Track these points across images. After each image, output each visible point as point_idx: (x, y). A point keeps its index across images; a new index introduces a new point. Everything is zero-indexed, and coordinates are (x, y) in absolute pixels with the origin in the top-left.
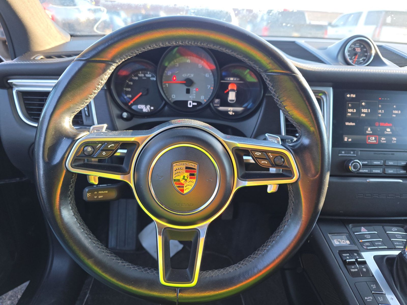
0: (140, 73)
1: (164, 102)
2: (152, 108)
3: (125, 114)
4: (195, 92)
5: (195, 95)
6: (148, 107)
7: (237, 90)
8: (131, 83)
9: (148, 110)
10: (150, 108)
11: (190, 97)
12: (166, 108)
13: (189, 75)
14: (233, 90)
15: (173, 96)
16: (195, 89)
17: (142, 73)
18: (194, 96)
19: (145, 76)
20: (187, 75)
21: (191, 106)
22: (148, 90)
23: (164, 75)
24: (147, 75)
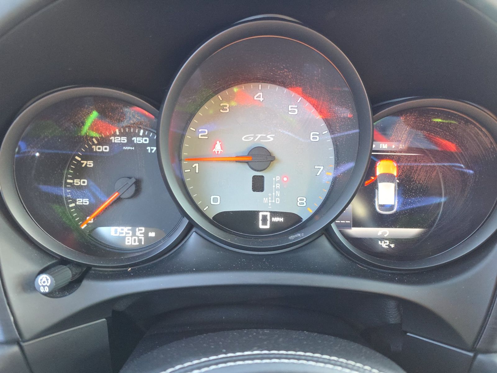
0: (115, 135)
1: (186, 222)
2: (152, 234)
3: (44, 279)
4: (278, 186)
5: (278, 194)
6: (140, 231)
7: (399, 176)
8: (90, 164)
9: (140, 241)
10: (146, 234)
11: (265, 200)
12: (193, 238)
13: (262, 138)
14: (388, 177)
15: (215, 200)
16: (278, 178)
17: (121, 135)
18: (276, 197)
19: (130, 142)
20: (255, 137)
21: (268, 226)
22: (138, 183)
23: (188, 136)
24: (136, 140)
